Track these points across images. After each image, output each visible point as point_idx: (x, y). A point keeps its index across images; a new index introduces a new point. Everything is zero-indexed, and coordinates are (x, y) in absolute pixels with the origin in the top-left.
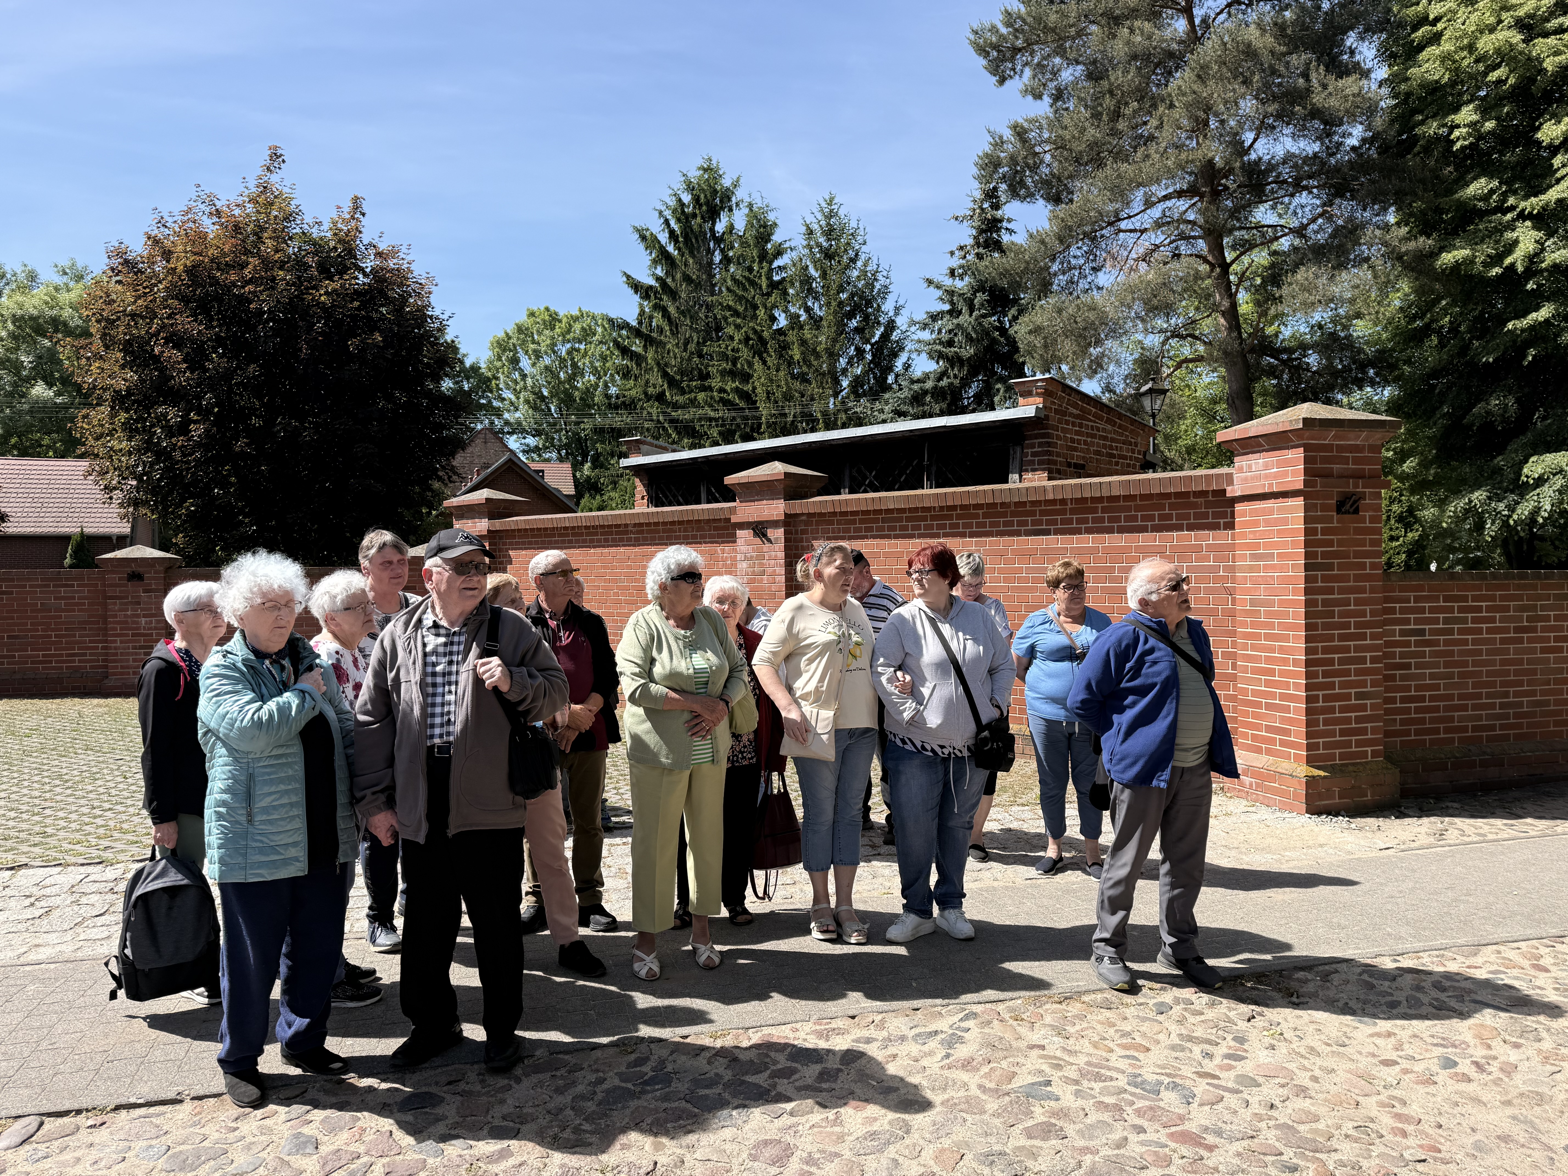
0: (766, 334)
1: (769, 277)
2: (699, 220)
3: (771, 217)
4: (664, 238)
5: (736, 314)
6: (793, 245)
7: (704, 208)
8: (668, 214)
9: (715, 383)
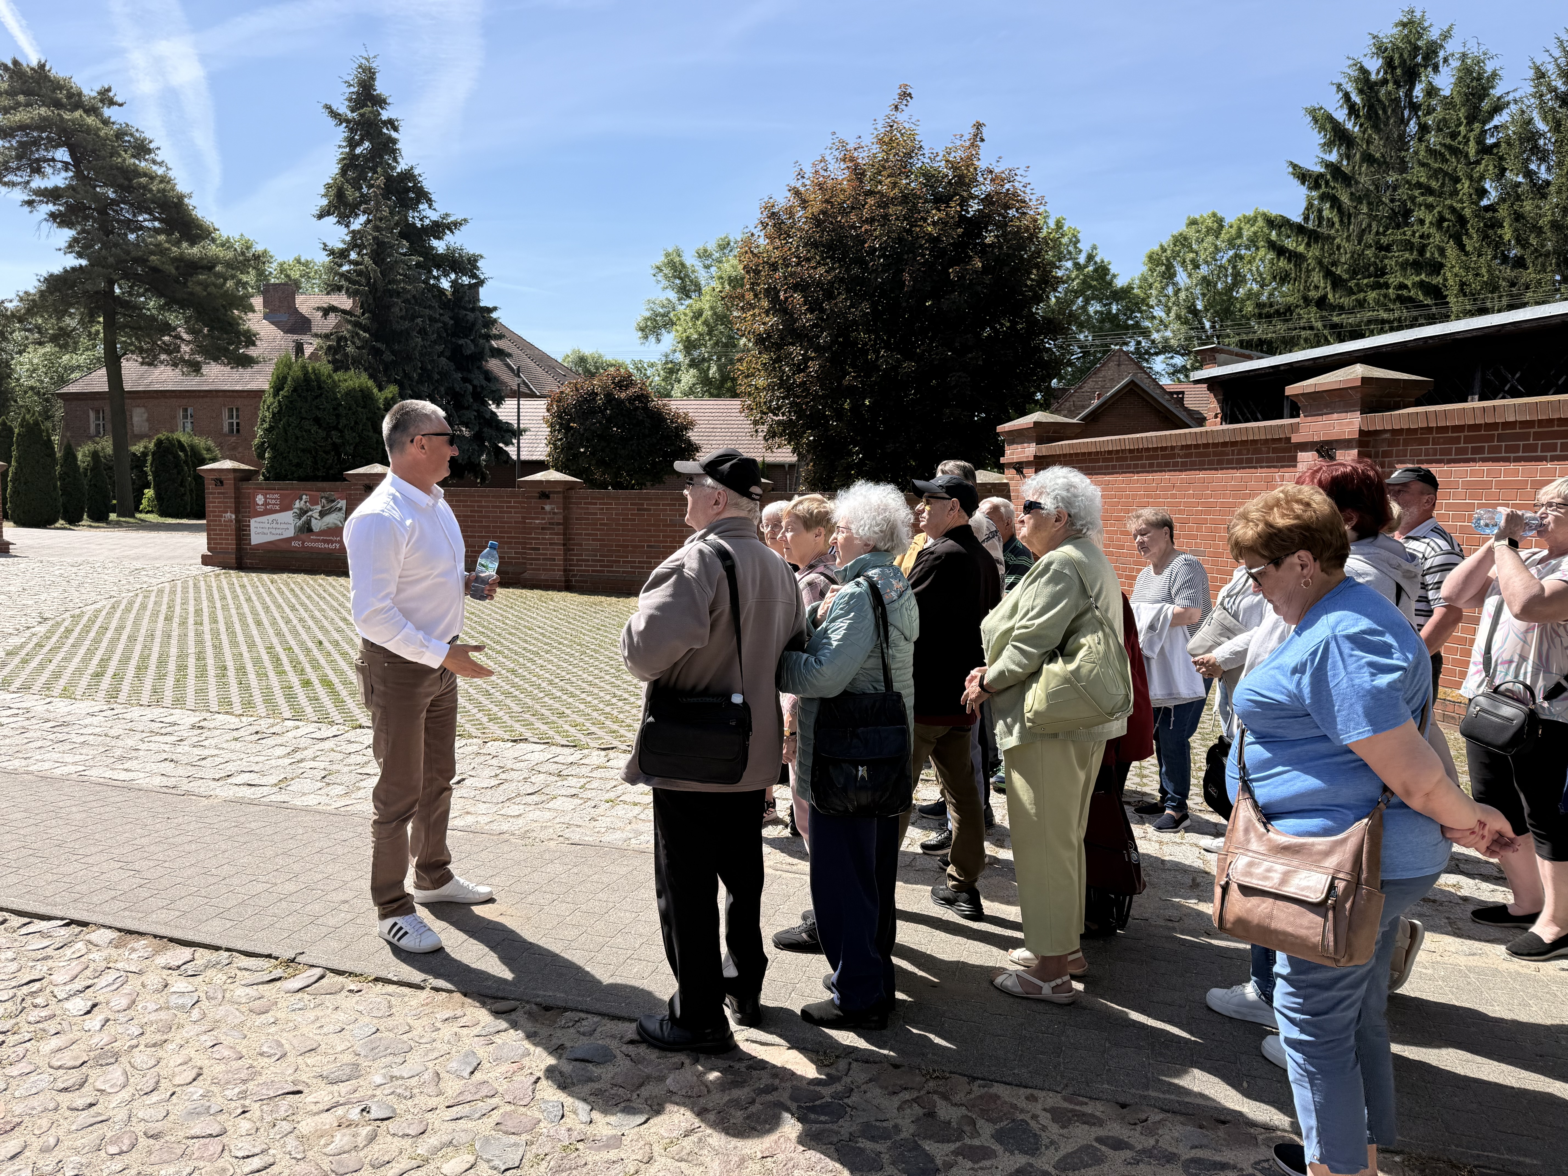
0: (1467, 212)
1: (1480, 141)
2: (1390, 86)
3: (1489, 67)
4: (1341, 115)
5: (1429, 191)
6: (1517, 95)
7: (1399, 71)
8: (1350, 87)
9: (1394, 279)
